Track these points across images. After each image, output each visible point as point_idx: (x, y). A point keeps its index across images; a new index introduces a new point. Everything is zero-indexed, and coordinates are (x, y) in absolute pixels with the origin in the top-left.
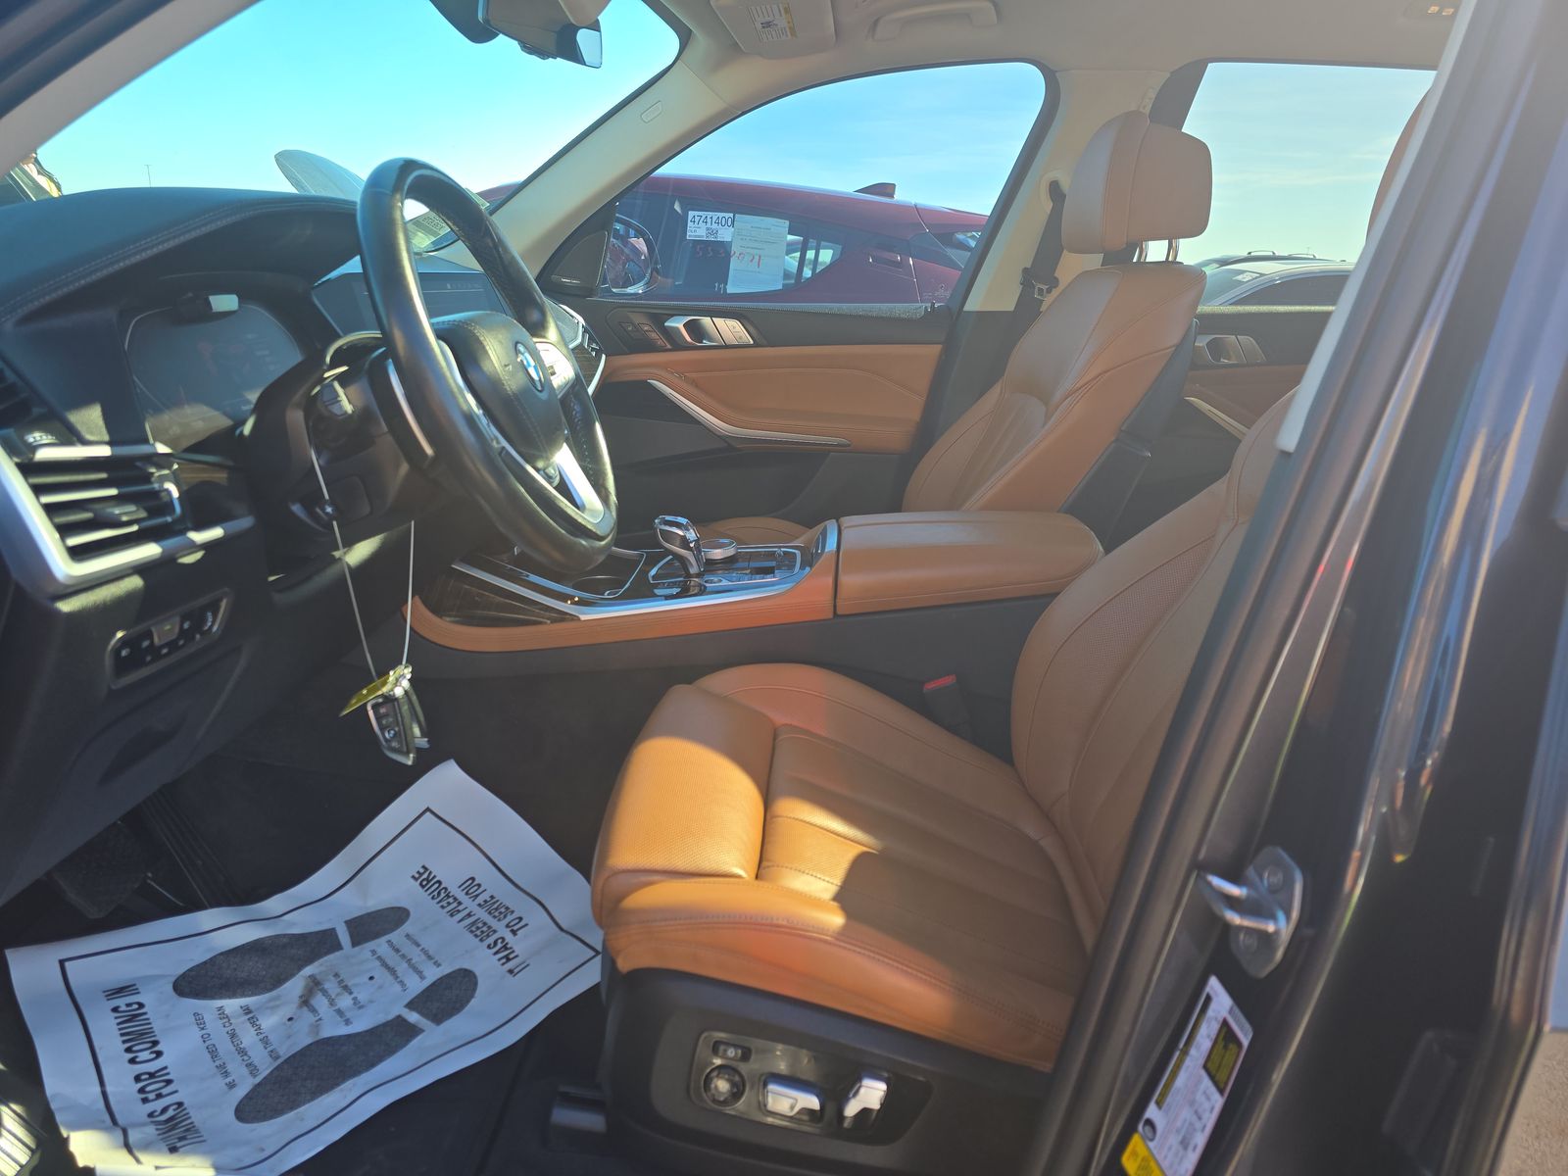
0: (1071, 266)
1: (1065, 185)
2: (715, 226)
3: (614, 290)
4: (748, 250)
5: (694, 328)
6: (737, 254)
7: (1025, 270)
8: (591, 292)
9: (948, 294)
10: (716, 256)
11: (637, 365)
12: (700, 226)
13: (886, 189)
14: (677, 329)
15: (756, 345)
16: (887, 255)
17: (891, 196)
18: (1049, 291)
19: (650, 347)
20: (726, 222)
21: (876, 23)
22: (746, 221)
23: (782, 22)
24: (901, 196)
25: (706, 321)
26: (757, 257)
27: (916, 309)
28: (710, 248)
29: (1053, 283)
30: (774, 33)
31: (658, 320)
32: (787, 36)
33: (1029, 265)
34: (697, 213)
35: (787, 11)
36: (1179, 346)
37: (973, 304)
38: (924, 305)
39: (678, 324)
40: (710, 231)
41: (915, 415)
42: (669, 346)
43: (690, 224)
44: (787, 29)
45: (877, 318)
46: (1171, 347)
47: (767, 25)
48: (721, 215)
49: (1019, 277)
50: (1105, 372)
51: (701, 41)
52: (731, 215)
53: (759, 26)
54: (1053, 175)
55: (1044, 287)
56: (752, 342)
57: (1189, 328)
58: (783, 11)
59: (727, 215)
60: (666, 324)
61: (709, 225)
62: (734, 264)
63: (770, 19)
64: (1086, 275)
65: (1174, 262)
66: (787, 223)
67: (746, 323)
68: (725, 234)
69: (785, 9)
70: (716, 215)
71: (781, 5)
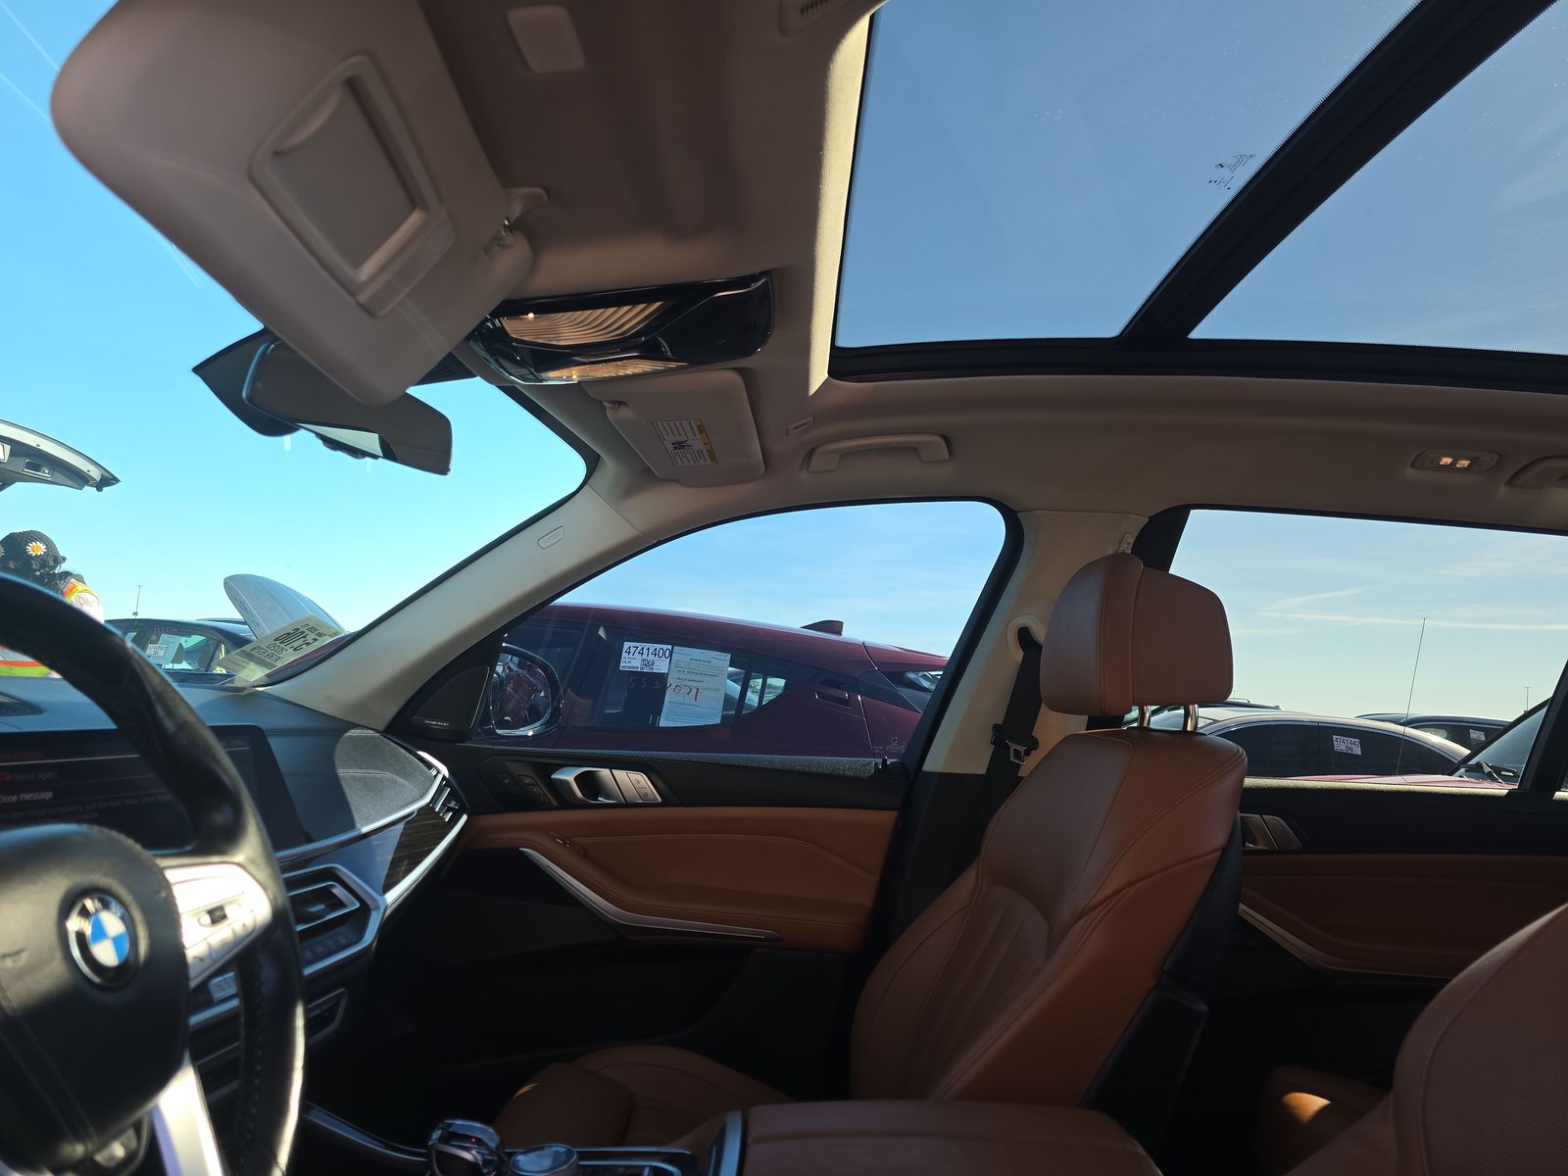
0: (1054, 727)
1: (1040, 633)
2: (651, 657)
3: (499, 732)
4: (686, 683)
5: (588, 782)
6: (673, 686)
7: (996, 727)
8: (462, 736)
9: (903, 748)
10: (652, 687)
11: (509, 827)
12: (634, 657)
13: (834, 627)
14: (567, 783)
15: (666, 803)
16: (833, 692)
17: (839, 633)
18: (1027, 753)
19: (532, 804)
20: (664, 653)
21: (810, 455)
22: (686, 655)
23: (697, 443)
24: (851, 633)
25: (605, 773)
26: (694, 691)
27: (865, 765)
28: (644, 680)
29: (1032, 744)
30: (689, 455)
31: (545, 770)
32: (705, 460)
33: (1000, 721)
34: (632, 644)
35: (701, 429)
36: (1225, 849)
37: (934, 763)
38: (874, 761)
39: (568, 776)
40: (645, 663)
41: (865, 898)
42: (555, 803)
43: (624, 654)
44: (705, 452)
45: (815, 775)
46: (1214, 851)
47: (679, 445)
48: (658, 646)
49: (989, 735)
50: (1131, 884)
51: (609, 467)
52: (670, 647)
53: (670, 447)
54: (1024, 620)
55: (1022, 749)
56: (660, 800)
57: (1235, 823)
58: (695, 429)
59: (665, 647)
60: (553, 776)
61: (645, 656)
62: (669, 696)
63: (683, 438)
64: (1072, 739)
65: (1194, 733)
66: (729, 656)
67: (654, 777)
68: (661, 666)
69: (698, 426)
70: (653, 647)
71: (692, 422)
